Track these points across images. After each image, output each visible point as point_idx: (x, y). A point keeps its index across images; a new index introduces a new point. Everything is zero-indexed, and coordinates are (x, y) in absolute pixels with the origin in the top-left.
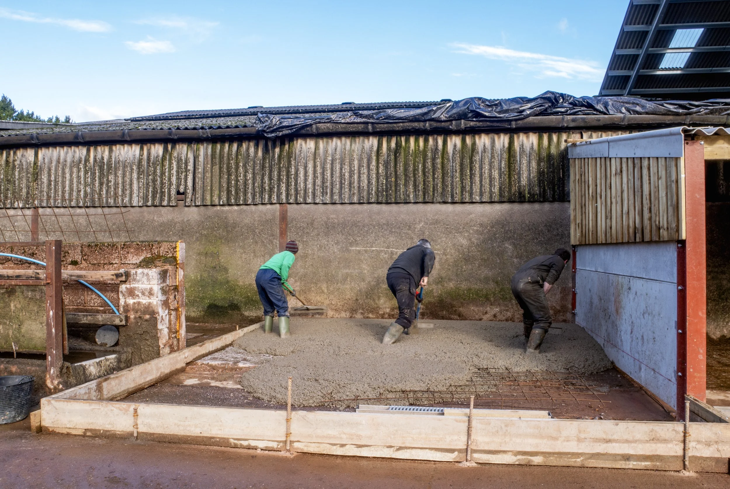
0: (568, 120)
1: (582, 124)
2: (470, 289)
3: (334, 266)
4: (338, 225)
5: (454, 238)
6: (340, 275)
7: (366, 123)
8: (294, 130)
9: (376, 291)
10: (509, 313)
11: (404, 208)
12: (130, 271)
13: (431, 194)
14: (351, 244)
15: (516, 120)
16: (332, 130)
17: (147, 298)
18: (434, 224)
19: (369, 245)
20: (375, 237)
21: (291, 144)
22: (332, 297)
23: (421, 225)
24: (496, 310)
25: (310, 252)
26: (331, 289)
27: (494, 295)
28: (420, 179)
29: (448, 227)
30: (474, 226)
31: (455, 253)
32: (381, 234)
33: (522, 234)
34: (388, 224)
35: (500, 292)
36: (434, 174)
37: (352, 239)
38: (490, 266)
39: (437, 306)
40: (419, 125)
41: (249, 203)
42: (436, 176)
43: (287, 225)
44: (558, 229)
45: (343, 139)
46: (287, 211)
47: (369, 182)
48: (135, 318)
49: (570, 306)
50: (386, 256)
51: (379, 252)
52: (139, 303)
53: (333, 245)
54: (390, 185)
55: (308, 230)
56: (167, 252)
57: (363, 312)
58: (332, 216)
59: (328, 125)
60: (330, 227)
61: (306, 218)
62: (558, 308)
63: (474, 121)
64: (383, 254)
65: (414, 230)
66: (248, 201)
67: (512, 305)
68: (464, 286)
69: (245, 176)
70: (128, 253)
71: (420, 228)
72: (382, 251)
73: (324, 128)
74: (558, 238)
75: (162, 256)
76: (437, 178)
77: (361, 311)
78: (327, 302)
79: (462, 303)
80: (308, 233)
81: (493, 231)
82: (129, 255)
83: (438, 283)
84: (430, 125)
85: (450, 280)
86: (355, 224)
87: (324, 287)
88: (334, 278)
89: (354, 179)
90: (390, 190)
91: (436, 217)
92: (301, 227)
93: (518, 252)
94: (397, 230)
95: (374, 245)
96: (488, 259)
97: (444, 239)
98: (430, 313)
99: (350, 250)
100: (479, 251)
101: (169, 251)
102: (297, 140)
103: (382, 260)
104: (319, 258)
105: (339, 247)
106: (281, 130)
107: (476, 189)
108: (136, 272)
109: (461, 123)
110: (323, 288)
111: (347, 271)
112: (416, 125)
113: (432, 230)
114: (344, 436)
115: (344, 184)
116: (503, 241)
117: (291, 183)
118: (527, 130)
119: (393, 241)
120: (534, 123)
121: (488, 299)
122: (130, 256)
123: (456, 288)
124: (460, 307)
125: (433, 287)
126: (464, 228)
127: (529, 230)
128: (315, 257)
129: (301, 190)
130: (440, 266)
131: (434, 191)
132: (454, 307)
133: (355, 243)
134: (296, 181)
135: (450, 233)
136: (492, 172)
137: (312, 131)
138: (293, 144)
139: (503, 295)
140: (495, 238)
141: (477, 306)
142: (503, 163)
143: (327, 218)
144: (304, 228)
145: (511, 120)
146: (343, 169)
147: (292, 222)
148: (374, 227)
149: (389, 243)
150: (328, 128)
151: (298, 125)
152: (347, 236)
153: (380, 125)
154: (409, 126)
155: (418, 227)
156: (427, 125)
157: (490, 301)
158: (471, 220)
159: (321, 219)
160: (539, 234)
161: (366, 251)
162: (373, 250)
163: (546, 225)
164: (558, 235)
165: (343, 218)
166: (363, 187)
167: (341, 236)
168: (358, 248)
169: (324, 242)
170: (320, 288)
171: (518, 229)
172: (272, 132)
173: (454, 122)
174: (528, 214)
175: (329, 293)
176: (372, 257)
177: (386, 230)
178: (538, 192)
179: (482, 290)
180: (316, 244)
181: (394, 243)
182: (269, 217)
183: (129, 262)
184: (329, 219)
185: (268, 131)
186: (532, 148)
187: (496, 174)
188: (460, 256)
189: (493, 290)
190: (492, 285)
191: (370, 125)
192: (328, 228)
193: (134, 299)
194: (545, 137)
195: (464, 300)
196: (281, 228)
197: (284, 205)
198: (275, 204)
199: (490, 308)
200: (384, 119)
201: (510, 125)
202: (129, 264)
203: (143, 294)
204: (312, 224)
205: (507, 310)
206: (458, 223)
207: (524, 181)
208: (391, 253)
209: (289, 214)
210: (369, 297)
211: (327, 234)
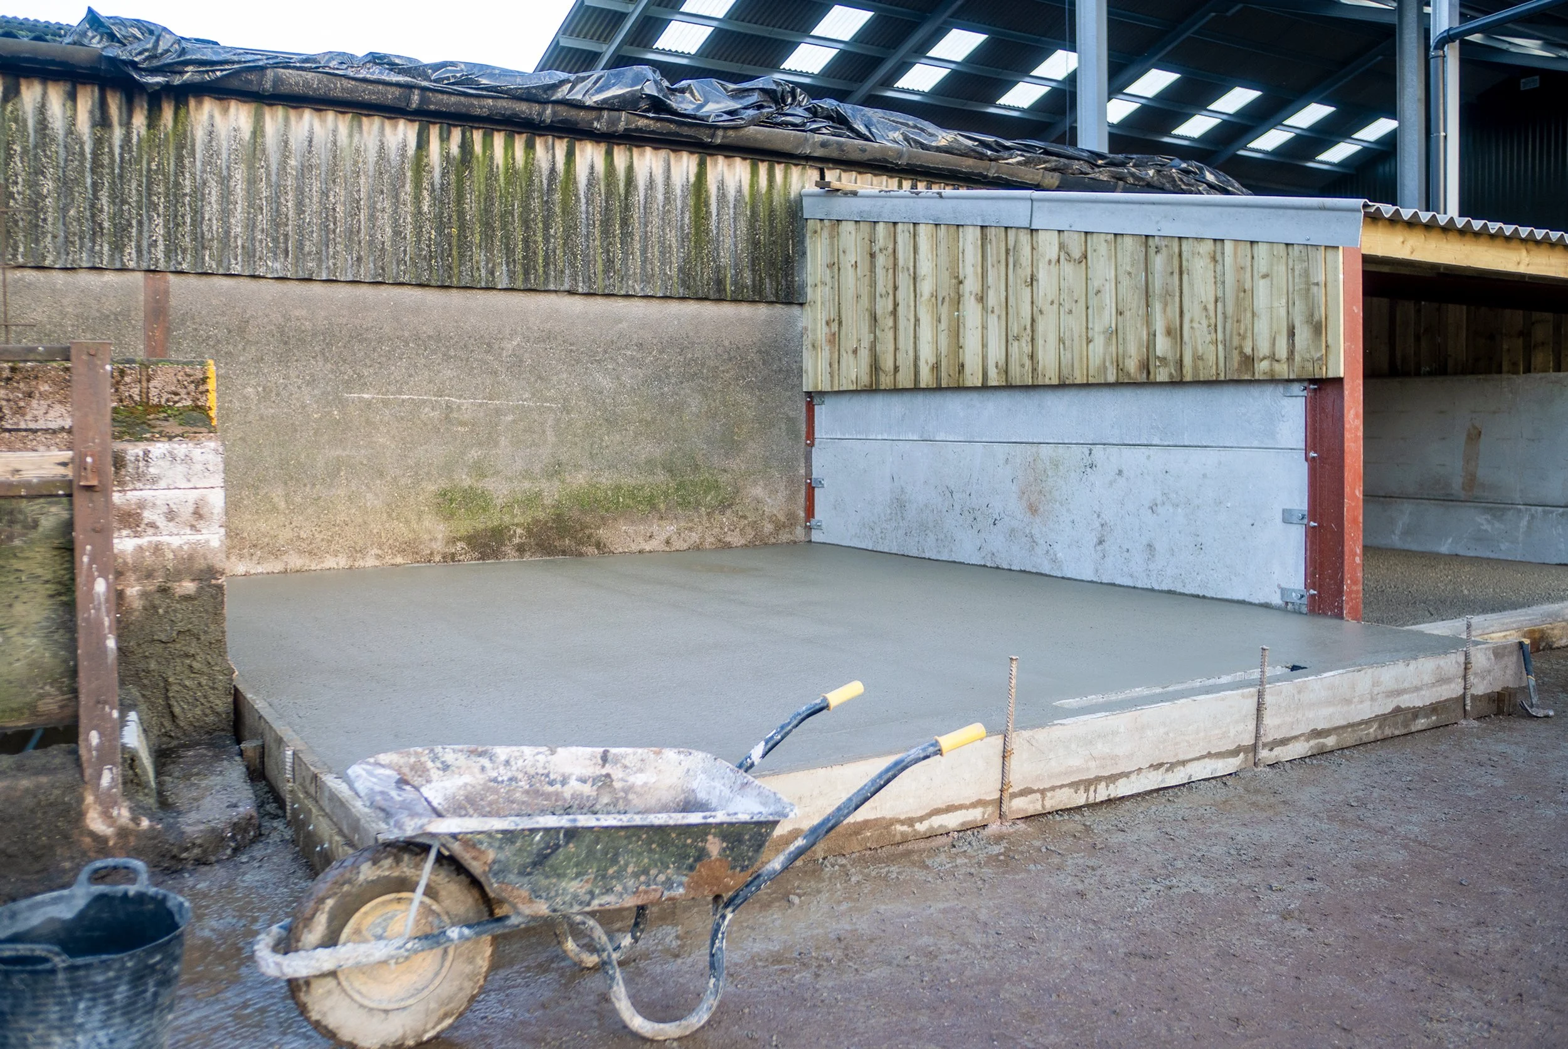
0: (814, 143)
1: (835, 154)
2: (618, 488)
3: (303, 441)
4: (314, 335)
5: (585, 373)
6: (320, 464)
7: (410, 87)
8: (218, 74)
9: (412, 500)
10: (694, 534)
11: (480, 299)
12: (125, 451)
13: (541, 271)
14: (348, 385)
15: (725, 128)
16: (315, 90)
17: (188, 531)
18: (544, 341)
19: (393, 388)
20: (407, 369)
21: (182, 112)
22: (298, 520)
23: (515, 343)
24: (671, 528)
25: (237, 404)
26: (298, 499)
27: (666, 497)
28: (519, 235)
29: (574, 348)
30: (626, 347)
31: (586, 407)
32: (423, 361)
33: (717, 367)
34: (438, 338)
35: (677, 490)
36: (547, 227)
37: (350, 372)
38: (658, 436)
39: (551, 528)
40: (530, 109)
41: (47, 263)
42: (552, 232)
43: (168, 331)
44: (780, 359)
45: (330, 116)
46: (166, 292)
47: (397, 233)
48: (144, 595)
49: (802, 514)
50: (435, 414)
51: (418, 405)
52: (157, 549)
53: (299, 388)
54: (450, 245)
55: (231, 348)
56: (176, 394)
57: (380, 552)
58: (297, 313)
59: (310, 76)
60: (293, 341)
61: (223, 314)
62: (782, 519)
63: (648, 118)
64: (427, 409)
65: (500, 354)
66: (44, 258)
67: (700, 516)
68: (606, 480)
69: (32, 184)
70: (30, 395)
71: (514, 350)
72: (424, 402)
73: (297, 84)
74: (781, 376)
75: (159, 406)
76: (554, 237)
77: (376, 551)
78: (286, 534)
79: (602, 518)
80: (229, 354)
81: (662, 360)
82: (34, 403)
83: (552, 475)
84: (554, 113)
85: (577, 467)
86: (358, 335)
87: (277, 495)
88: (305, 472)
89: (359, 221)
90: (449, 255)
91: (548, 325)
92: (209, 337)
93: (709, 406)
94: (461, 353)
95: (405, 388)
96: (654, 420)
97: (565, 376)
98: (537, 544)
99: (347, 400)
100: (635, 403)
101: (183, 392)
102: (200, 103)
103: (425, 424)
104: (262, 418)
105: (316, 392)
106: (179, 68)
107: (635, 264)
108: (146, 453)
109: (620, 118)
110: (276, 500)
111: (339, 452)
112: (523, 108)
113: (538, 355)
114: (1092, 764)
115: (334, 231)
116: (682, 383)
117: (183, 216)
118: (731, 150)
119: (451, 379)
120: (756, 140)
121: (654, 507)
122: (37, 407)
123: (590, 485)
124: (599, 528)
125: (543, 486)
126: (605, 352)
127: (730, 360)
128: (250, 418)
129: (212, 240)
130: (556, 436)
131: (546, 265)
132: (587, 527)
133: (358, 382)
134: (197, 213)
135: (578, 361)
136: (665, 234)
137: (260, 84)
138: (188, 112)
139: (682, 496)
140: (668, 376)
141: (633, 522)
142: (687, 215)
143: (284, 316)
144: (218, 342)
145: (717, 127)
146: (332, 193)
147: (183, 322)
148: (407, 344)
149: (443, 383)
150: (306, 83)
151: (233, 63)
152: (336, 363)
153: (440, 96)
154: (506, 109)
155: (510, 346)
156: (549, 111)
157: (659, 511)
158: (621, 335)
159: (266, 320)
160: (748, 368)
161: (386, 403)
162: (403, 401)
163: (760, 351)
164: (780, 370)
165: (326, 318)
166: (383, 243)
167: (321, 364)
168: (366, 396)
169: (277, 378)
170: (267, 498)
171: (710, 358)
172: (154, 71)
173: (605, 114)
174: (727, 326)
175: (293, 511)
176: (402, 419)
177: (434, 352)
178: (749, 282)
179: (643, 487)
180: (253, 382)
181: (454, 382)
182: (111, 305)
183: (32, 425)
184: (289, 320)
185: (144, 66)
186: (739, 191)
187: (672, 238)
188: (598, 413)
189: (664, 487)
190: (661, 477)
191: (416, 92)
192: (286, 343)
193: (137, 535)
194: (763, 168)
195: (607, 511)
196: (149, 338)
197: (158, 276)
198: (133, 270)
199: (659, 526)
200: (453, 84)
201: (713, 136)
202: (35, 431)
203: (171, 515)
204: (242, 330)
205: (691, 529)
206: (594, 341)
207: (725, 259)
208: (447, 406)
209: (173, 302)
210: (394, 514)
211: (283, 359)
